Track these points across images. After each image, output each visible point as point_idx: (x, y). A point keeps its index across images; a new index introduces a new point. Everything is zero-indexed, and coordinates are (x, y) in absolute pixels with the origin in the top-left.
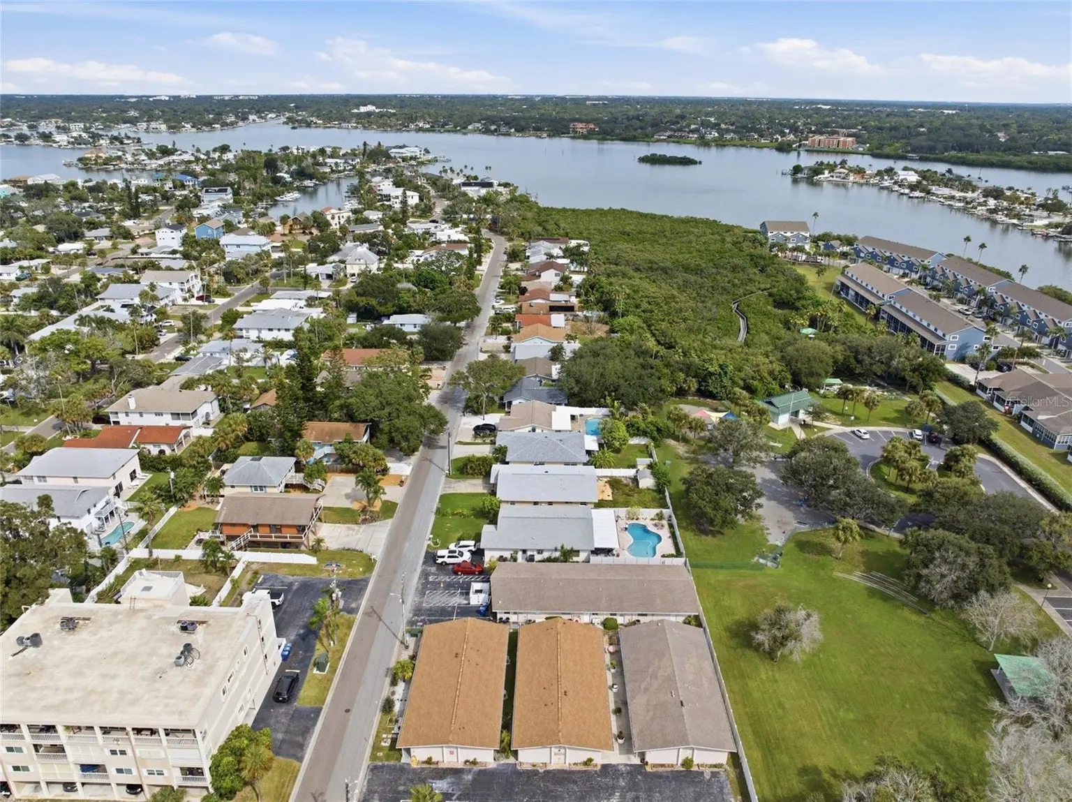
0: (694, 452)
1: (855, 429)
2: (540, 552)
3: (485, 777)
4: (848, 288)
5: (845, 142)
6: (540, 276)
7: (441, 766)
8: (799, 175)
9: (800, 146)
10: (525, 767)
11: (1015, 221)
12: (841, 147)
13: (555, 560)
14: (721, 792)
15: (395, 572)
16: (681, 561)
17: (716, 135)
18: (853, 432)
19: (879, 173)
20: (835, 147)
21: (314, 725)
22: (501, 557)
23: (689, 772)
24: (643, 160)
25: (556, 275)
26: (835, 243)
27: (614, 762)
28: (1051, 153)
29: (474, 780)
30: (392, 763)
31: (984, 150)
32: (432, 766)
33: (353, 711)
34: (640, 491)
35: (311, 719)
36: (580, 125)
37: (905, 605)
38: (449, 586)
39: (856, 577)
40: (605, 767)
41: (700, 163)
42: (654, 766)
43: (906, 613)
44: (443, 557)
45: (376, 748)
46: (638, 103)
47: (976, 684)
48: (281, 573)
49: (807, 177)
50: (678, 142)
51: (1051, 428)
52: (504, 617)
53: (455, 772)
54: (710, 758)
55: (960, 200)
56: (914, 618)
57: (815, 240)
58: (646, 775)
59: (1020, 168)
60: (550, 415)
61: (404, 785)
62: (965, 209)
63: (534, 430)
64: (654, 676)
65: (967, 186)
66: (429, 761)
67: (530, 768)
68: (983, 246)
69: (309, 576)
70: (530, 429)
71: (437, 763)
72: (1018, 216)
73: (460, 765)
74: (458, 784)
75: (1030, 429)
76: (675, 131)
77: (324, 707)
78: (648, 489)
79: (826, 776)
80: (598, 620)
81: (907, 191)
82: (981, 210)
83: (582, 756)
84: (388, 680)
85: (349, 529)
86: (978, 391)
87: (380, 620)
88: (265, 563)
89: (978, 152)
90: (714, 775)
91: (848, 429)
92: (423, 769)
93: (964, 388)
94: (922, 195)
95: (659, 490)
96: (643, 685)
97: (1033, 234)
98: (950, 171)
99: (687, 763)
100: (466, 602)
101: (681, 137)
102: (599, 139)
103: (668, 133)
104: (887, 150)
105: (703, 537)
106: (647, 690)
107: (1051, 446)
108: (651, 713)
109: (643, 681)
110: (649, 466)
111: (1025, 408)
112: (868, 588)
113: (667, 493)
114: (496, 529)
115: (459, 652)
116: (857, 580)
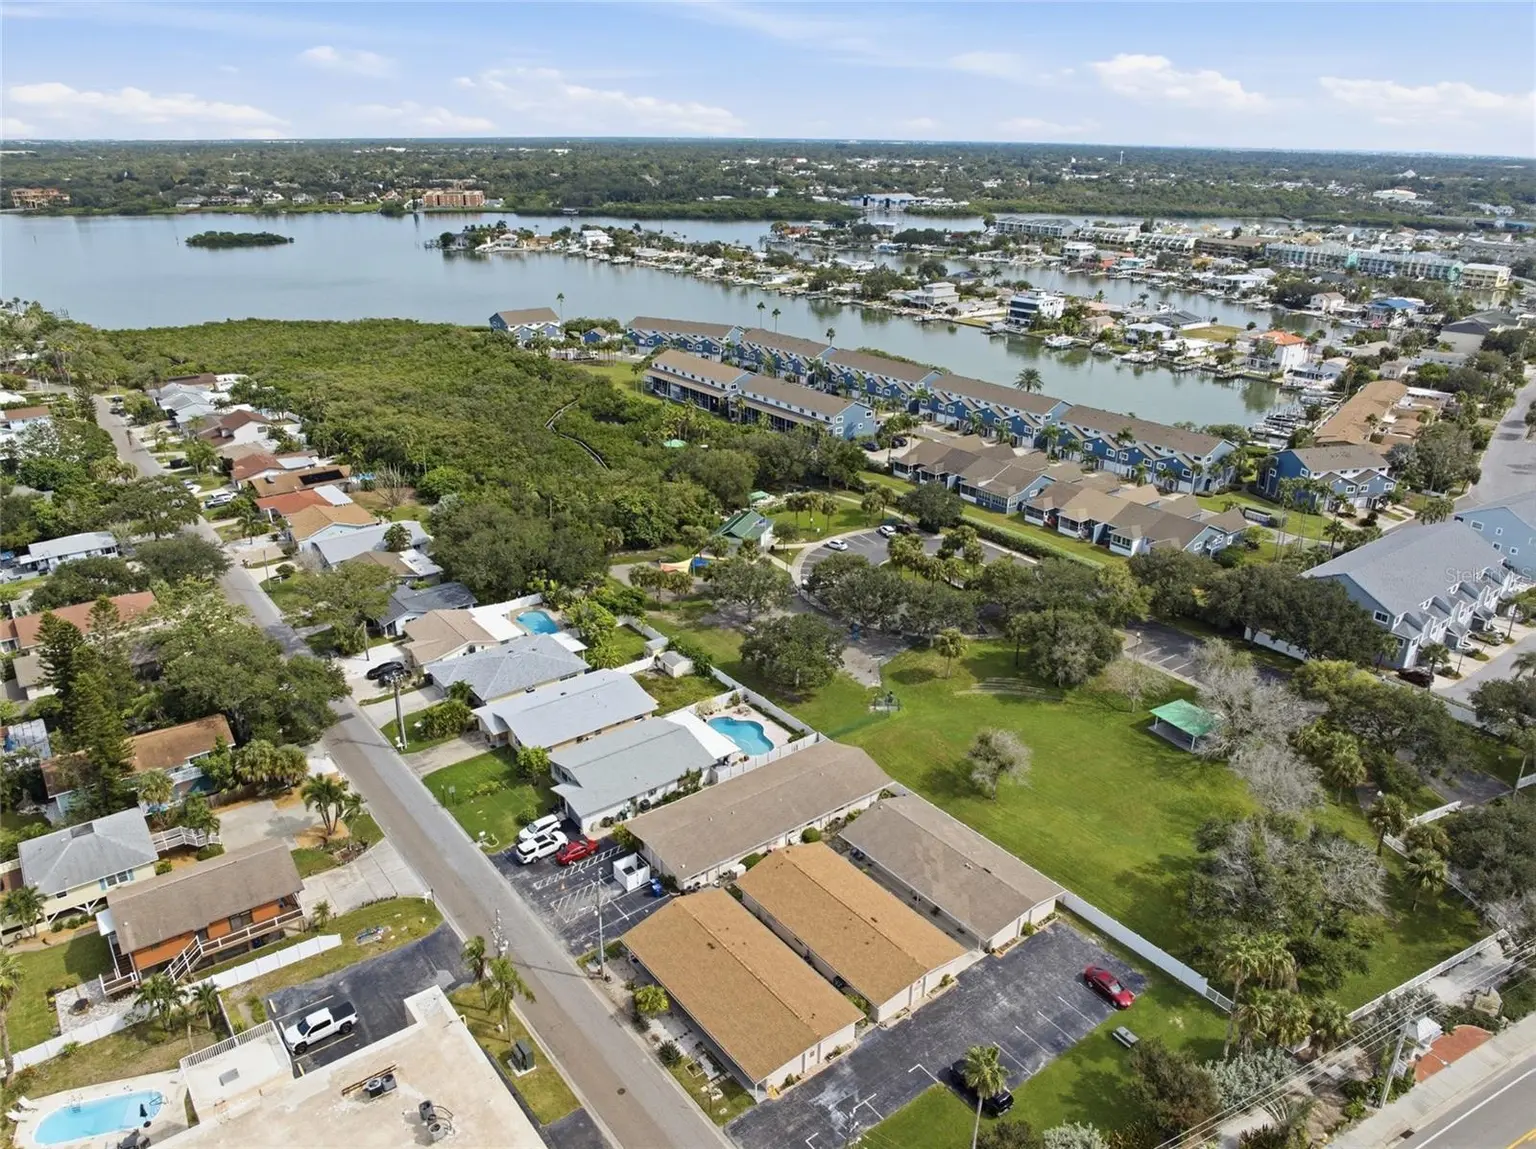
0: (687, 617)
1: (828, 541)
2: (652, 792)
3: (861, 1059)
4: (665, 383)
5: (473, 198)
6: (231, 437)
7: (805, 1079)
8: (454, 247)
9: (415, 205)
10: (892, 1024)
11: (751, 281)
12: (469, 204)
13: (676, 795)
14: (1075, 938)
15: (475, 901)
16: (810, 740)
17: (281, 197)
18: (827, 546)
19: (555, 237)
20: (461, 204)
21: (598, 1132)
22: (606, 819)
23: (1034, 938)
24: (195, 242)
25: (260, 430)
26: (599, 331)
27: (964, 968)
28: (717, 198)
29: (856, 1069)
30: (748, 1111)
31: (644, 198)
32: (798, 1084)
33: (627, 1085)
34: (679, 682)
35: (585, 1130)
36: (32, 193)
37: (1038, 699)
38: (572, 883)
39: (975, 690)
40: (960, 977)
41: (291, 240)
42: (1002, 949)
43: (1045, 707)
44: (533, 851)
45: (710, 1109)
46: (97, 152)
47: (1152, 746)
48: (295, 981)
49: (463, 247)
50: (224, 212)
51: (996, 492)
52: (692, 883)
53: (827, 1075)
54: (1040, 913)
55: (677, 262)
56: (1055, 708)
57: (568, 329)
58: (1002, 962)
59: (698, 218)
60: (474, 623)
61: (789, 1124)
62: (686, 273)
63: (472, 650)
64: (929, 860)
65: (669, 244)
66: (788, 1082)
67: (896, 1022)
68: (776, 312)
69: (349, 966)
70: (465, 649)
71: (798, 1078)
72: (752, 275)
73: (825, 1065)
74: (845, 1084)
75: (974, 500)
76: (209, 196)
77: (584, 1106)
78: (685, 676)
79: (1140, 875)
80: (796, 838)
81: (607, 257)
82: (707, 272)
83: (933, 980)
84: (628, 1029)
85: (336, 877)
86: (896, 473)
87: (529, 967)
88: (249, 982)
89: (637, 200)
90: (1054, 927)
91: (819, 544)
92: (790, 1094)
93: (881, 472)
94: (628, 259)
95: (701, 670)
96: (928, 875)
97: (781, 294)
98: (637, 227)
99: (1026, 930)
100: (617, 892)
101: (223, 203)
102: (78, 215)
103: (202, 199)
104: (533, 205)
105: (799, 706)
106: (936, 877)
107: (1003, 511)
108: (965, 896)
109: (922, 871)
110: (669, 647)
111: (958, 479)
112: (995, 696)
113: (716, 672)
114: (579, 785)
115: (711, 941)
116: (979, 692)
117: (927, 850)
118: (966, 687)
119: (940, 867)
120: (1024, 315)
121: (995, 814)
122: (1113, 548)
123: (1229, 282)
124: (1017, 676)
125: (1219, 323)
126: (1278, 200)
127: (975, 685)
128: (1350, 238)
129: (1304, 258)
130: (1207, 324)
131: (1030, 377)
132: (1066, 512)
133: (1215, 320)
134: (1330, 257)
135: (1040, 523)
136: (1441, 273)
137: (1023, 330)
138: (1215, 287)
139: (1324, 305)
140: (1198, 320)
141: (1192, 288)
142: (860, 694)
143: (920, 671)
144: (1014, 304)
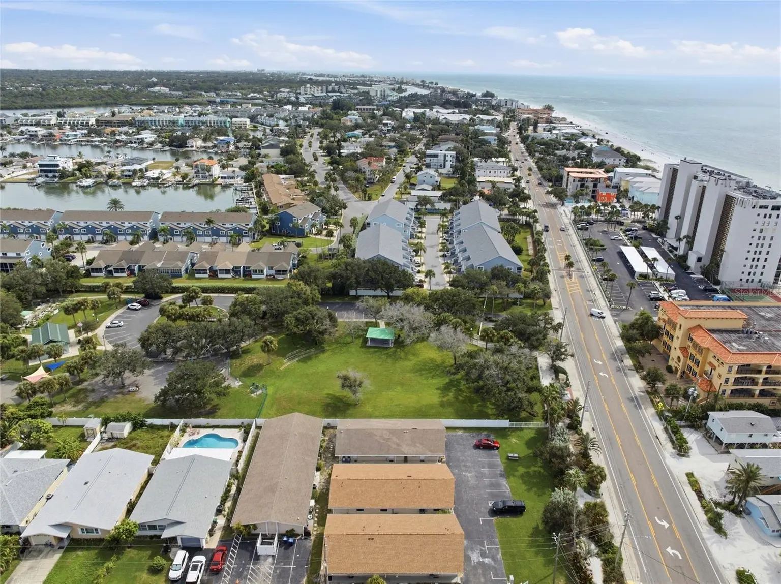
1: (107, 324)
18: (109, 327)
22: (209, 531)
34: (132, 439)
39: (287, 363)
43: (322, 356)
56: (327, 355)
58: (449, 461)
61: (479, 579)
74: (472, 548)
91: (102, 328)
95: (139, 425)
100: (270, 560)
106: (398, 445)
107: (181, 276)
108: (418, 445)
109: (389, 446)
110: (105, 422)
111: (139, 266)
112: (299, 361)
113: (149, 421)
114: (182, 523)
115: (368, 537)
116: (289, 363)
117: (381, 436)
118: (282, 364)
119: (394, 439)
120: (51, 171)
121: (368, 408)
122: (254, 276)
123: (138, 139)
124: (297, 348)
125: (156, 160)
126: (110, 95)
127: (285, 361)
128: (166, 111)
129: (157, 124)
130: (152, 162)
131: (115, 203)
132: (219, 266)
133: (154, 159)
134: (170, 122)
135: (207, 276)
136: (223, 124)
137: (56, 180)
138: (131, 142)
139: (194, 144)
140: (147, 160)
141: (119, 144)
142: (237, 392)
143: (253, 367)
144: (41, 165)
